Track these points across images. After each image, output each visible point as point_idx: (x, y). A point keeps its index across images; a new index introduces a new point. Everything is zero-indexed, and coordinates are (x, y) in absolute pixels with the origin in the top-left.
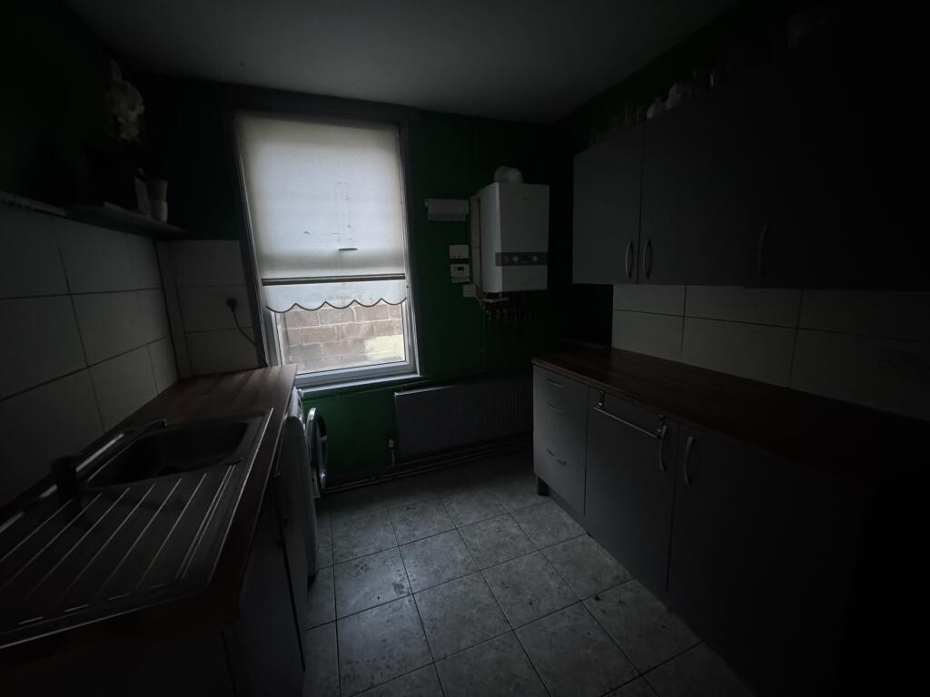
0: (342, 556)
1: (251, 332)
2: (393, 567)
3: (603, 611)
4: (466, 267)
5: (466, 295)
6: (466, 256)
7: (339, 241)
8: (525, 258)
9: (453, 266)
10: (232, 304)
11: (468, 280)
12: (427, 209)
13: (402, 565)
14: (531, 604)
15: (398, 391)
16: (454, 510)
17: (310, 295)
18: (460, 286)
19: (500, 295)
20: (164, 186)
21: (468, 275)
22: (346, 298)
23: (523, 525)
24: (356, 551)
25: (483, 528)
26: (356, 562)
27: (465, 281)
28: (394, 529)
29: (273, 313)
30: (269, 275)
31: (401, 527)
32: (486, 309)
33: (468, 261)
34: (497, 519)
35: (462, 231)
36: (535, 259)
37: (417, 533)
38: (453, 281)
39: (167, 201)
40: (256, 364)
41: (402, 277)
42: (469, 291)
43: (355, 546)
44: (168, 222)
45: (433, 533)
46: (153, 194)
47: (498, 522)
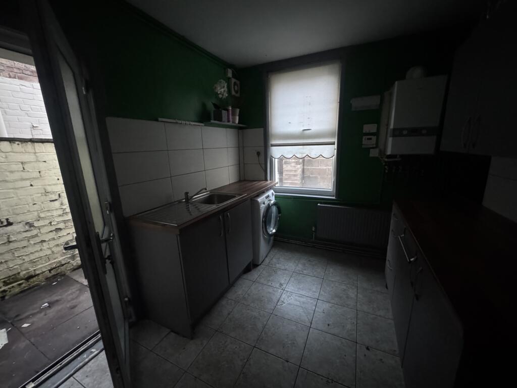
0: (272, 264)
1: (263, 166)
2: (285, 278)
3: (365, 355)
4: (374, 138)
5: (371, 155)
6: (374, 131)
7: (303, 126)
8: (414, 132)
9: (364, 137)
10: (258, 154)
11: (374, 146)
12: (351, 104)
13: (288, 279)
14: (329, 325)
15: (321, 203)
16: (329, 271)
17: (288, 151)
18: (368, 150)
19: (398, 157)
20: (238, 111)
21: (374, 142)
22: (303, 154)
23: (360, 296)
24: (277, 265)
25: (336, 285)
26: (274, 269)
27: (371, 146)
28: (297, 265)
29: (274, 159)
30: (274, 142)
31: (300, 266)
32: (385, 165)
33: (376, 134)
34: (348, 286)
35: (375, 116)
36: (424, 132)
37: (305, 271)
38: (363, 146)
39: (239, 116)
40: (264, 179)
41: (333, 144)
42: (374, 153)
43: (278, 264)
44: (239, 123)
45: (311, 275)
46: (234, 114)
47: (347, 287)
